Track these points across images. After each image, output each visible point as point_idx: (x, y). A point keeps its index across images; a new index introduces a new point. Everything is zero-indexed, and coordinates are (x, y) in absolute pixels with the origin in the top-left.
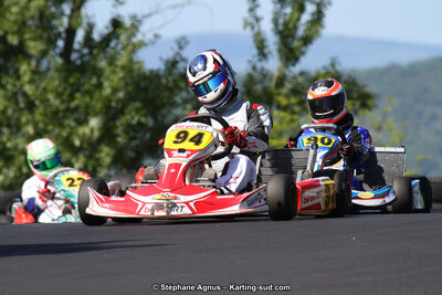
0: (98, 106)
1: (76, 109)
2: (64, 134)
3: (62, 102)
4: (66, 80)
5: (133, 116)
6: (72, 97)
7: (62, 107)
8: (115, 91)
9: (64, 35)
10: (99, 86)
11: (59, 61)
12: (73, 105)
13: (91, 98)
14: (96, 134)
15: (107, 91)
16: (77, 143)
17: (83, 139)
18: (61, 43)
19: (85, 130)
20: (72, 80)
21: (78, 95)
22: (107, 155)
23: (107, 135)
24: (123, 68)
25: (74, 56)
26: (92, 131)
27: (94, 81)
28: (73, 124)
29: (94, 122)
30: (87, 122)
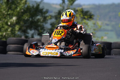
0: (15, 13)
1: (9, 14)
2: (6, 21)
4: (7, 6)
5: (26, 17)
6: (8, 11)
7: (6, 13)
8: (20, 9)
10: (16, 8)
12: (9, 13)
13: (14, 11)
14: (15, 21)
15: (18, 9)
16: (9, 24)
17: (11, 22)
19: (12, 20)
20: (9, 6)
21: (10, 10)
22: (17, 28)
23: (18, 23)
24: (23, 3)
27: (15, 6)
28: (8, 18)
29: (14, 18)
30: (12, 18)
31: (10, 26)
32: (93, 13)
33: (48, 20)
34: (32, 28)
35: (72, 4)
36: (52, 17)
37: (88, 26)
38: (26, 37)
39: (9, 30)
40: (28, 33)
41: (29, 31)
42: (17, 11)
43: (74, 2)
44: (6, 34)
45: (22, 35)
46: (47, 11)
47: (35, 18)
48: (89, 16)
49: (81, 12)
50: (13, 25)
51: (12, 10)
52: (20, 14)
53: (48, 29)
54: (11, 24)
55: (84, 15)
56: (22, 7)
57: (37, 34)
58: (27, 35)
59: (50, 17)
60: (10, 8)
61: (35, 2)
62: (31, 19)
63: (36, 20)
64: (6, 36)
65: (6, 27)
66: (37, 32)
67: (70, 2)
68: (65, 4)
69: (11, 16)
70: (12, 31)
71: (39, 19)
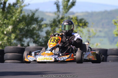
0: (11, 22)
1: (5, 24)
2: (2, 30)
3: (2, 21)
4: (3, 15)
5: (21, 26)
6: (4, 20)
7: (2, 23)
8: (16, 18)
9: (3, 3)
10: (12, 17)
11: (1, 10)
12: (5, 22)
13: (9, 20)
14: (11, 30)
15: (14, 18)
16: (5, 32)
17: (7, 31)
18: (2, 6)
19: (8, 29)
22: (13, 36)
23: (13, 31)
24: (18, 12)
25: (5, 9)
26: (9, 29)
27: (11, 16)
28: (4, 27)
29: (10, 27)
30: (8, 27)
31: (6, 35)
32: (87, 21)
33: (43, 28)
34: (28, 37)
35: (66, 13)
36: (47, 25)
37: (83, 33)
38: (22, 45)
39: (5, 39)
40: (24, 42)
41: (25, 39)
42: (12, 20)
43: (68, 10)
44: (2, 43)
45: (18, 43)
46: (42, 20)
47: (30, 27)
48: (84, 24)
49: (75, 20)
50: (9, 34)
51: (7, 19)
52: (16, 22)
53: (44, 37)
54: (7, 33)
55: (78, 23)
56: (17, 16)
57: (32, 42)
58: (23, 43)
59: (45, 25)
60: (6, 18)
61: (31, 11)
62: (26, 28)
63: (31, 28)
64: (3, 44)
65: (2, 36)
66: (32, 40)
67: (65, 10)
68: (60, 12)
69: (7, 25)
70: (8, 39)
71: (34, 27)
